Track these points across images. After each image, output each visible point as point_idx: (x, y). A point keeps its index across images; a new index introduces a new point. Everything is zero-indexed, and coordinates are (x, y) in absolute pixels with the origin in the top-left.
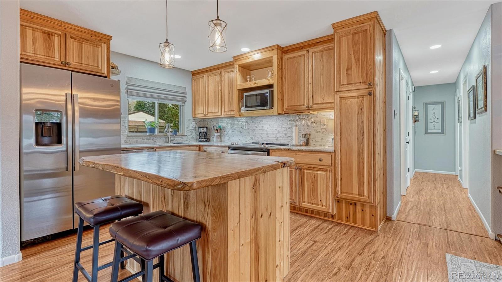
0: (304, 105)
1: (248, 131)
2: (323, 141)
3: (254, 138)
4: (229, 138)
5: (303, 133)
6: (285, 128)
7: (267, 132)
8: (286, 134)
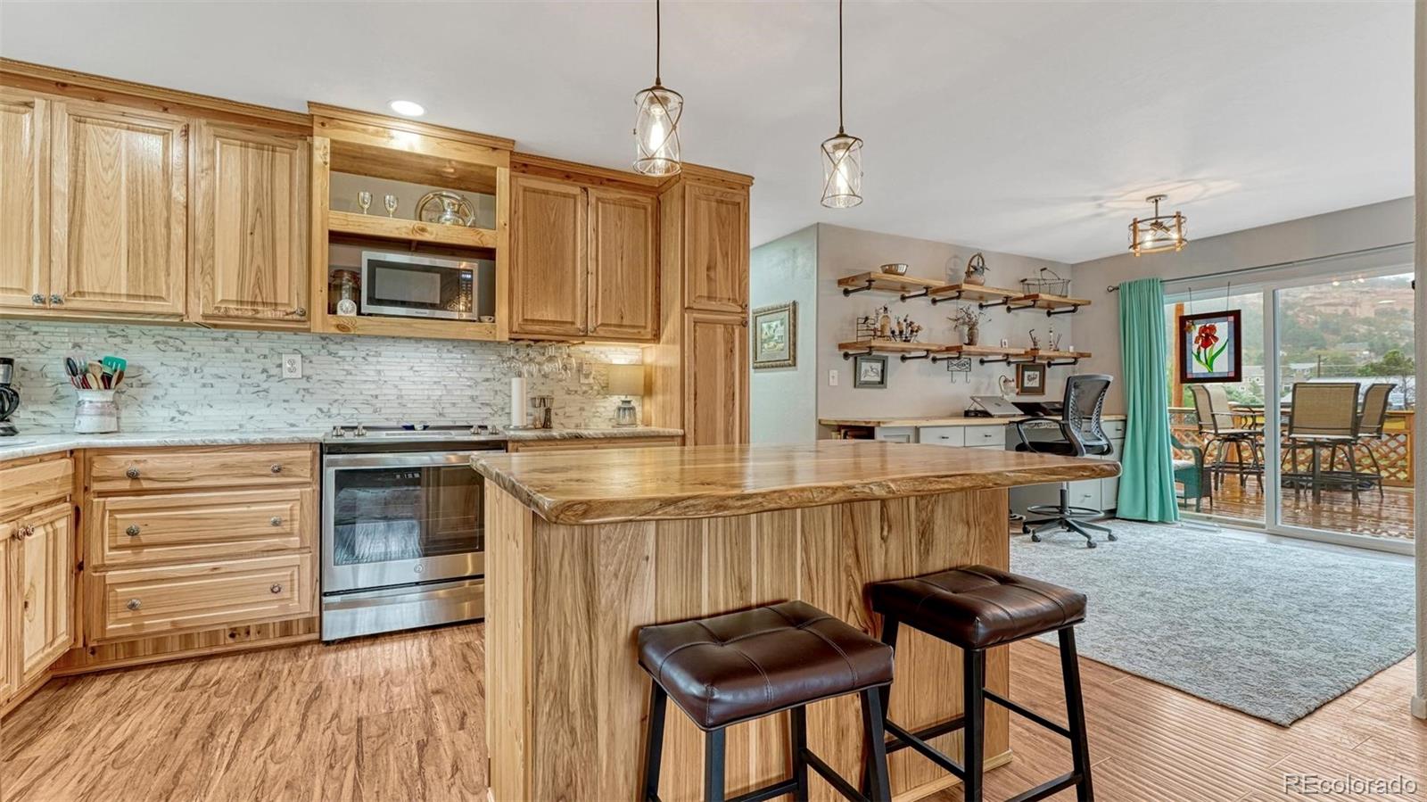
0: (573, 323)
1: (307, 386)
2: (584, 413)
3: (334, 411)
4: (182, 413)
5: (536, 394)
6: (472, 378)
7: (401, 390)
8: (473, 398)
